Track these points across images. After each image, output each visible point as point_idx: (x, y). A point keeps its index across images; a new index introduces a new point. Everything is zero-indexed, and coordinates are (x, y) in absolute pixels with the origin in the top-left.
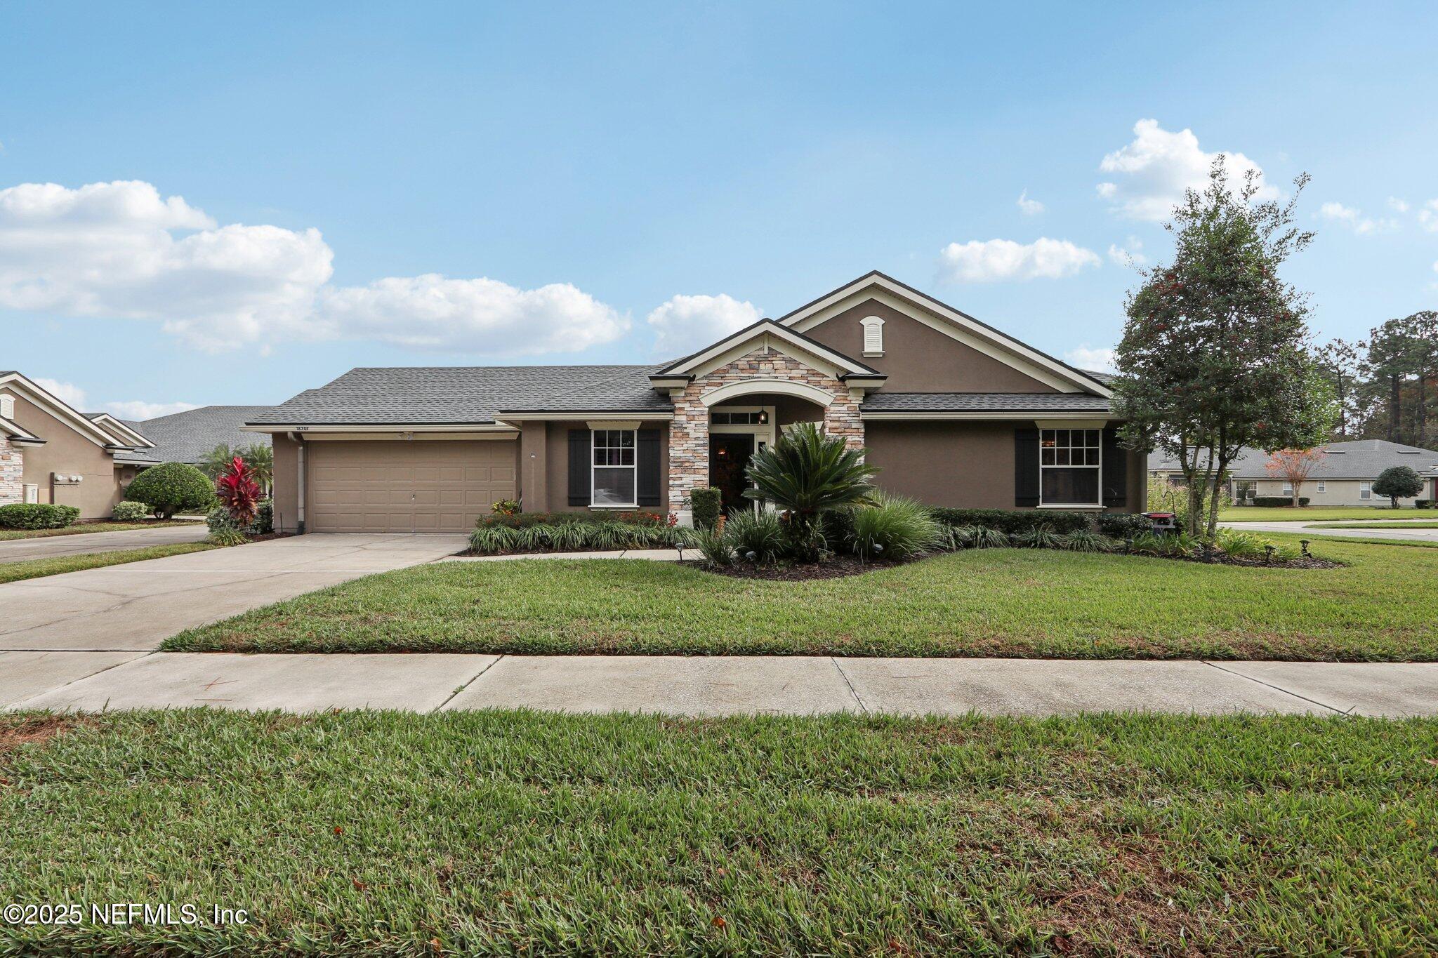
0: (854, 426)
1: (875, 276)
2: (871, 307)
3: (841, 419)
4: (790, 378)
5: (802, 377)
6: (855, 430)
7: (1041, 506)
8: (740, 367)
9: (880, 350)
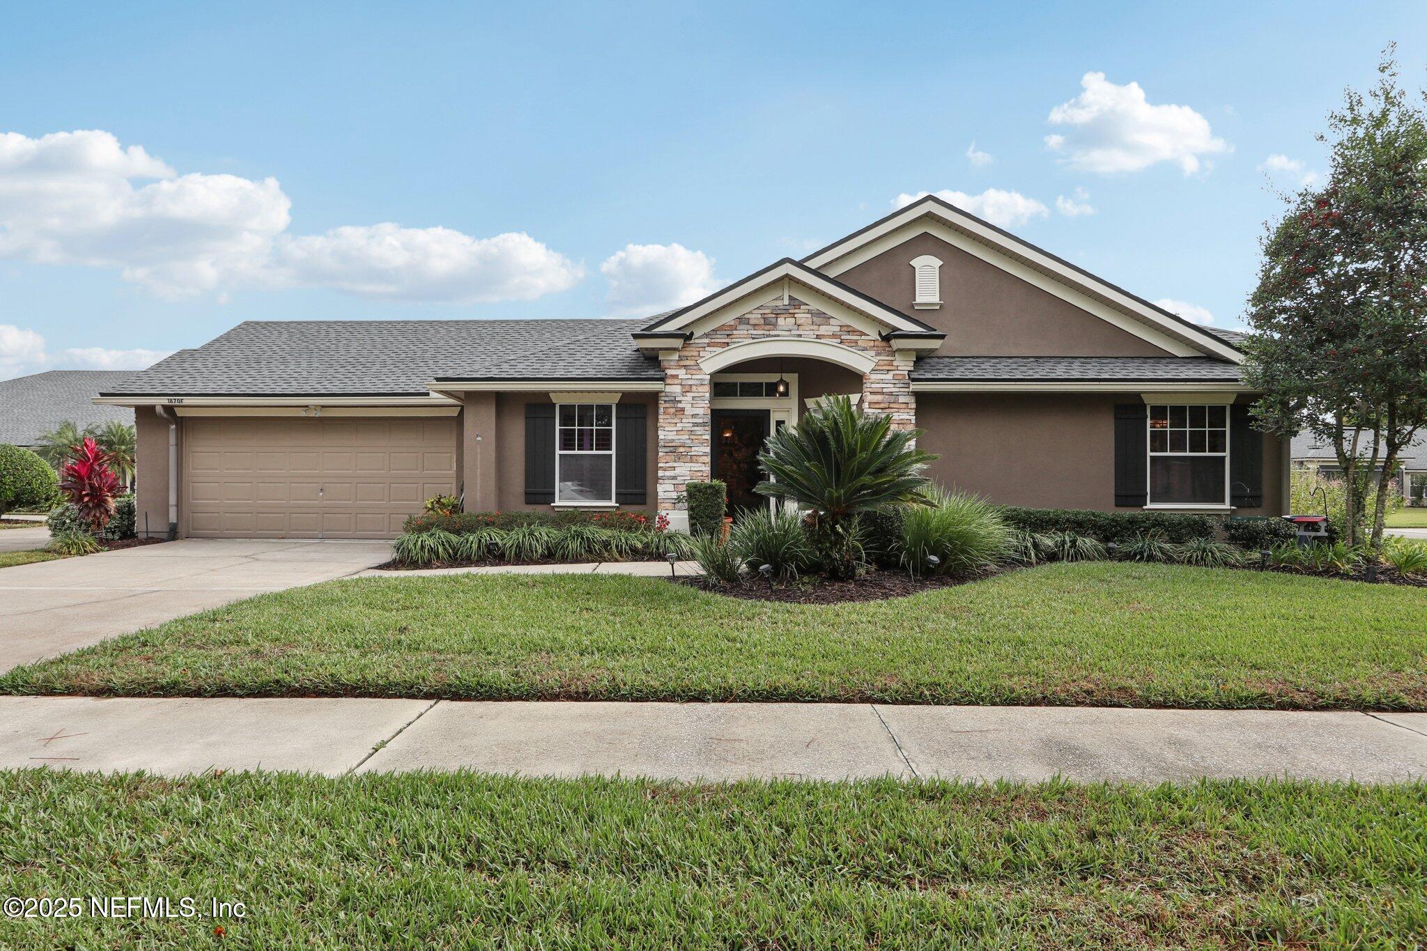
0: (902, 399)
1: (930, 203)
2: (925, 244)
3: (885, 390)
4: (818, 337)
5: (834, 336)
6: (904, 406)
7: (1149, 506)
8: (752, 322)
9: (935, 299)
